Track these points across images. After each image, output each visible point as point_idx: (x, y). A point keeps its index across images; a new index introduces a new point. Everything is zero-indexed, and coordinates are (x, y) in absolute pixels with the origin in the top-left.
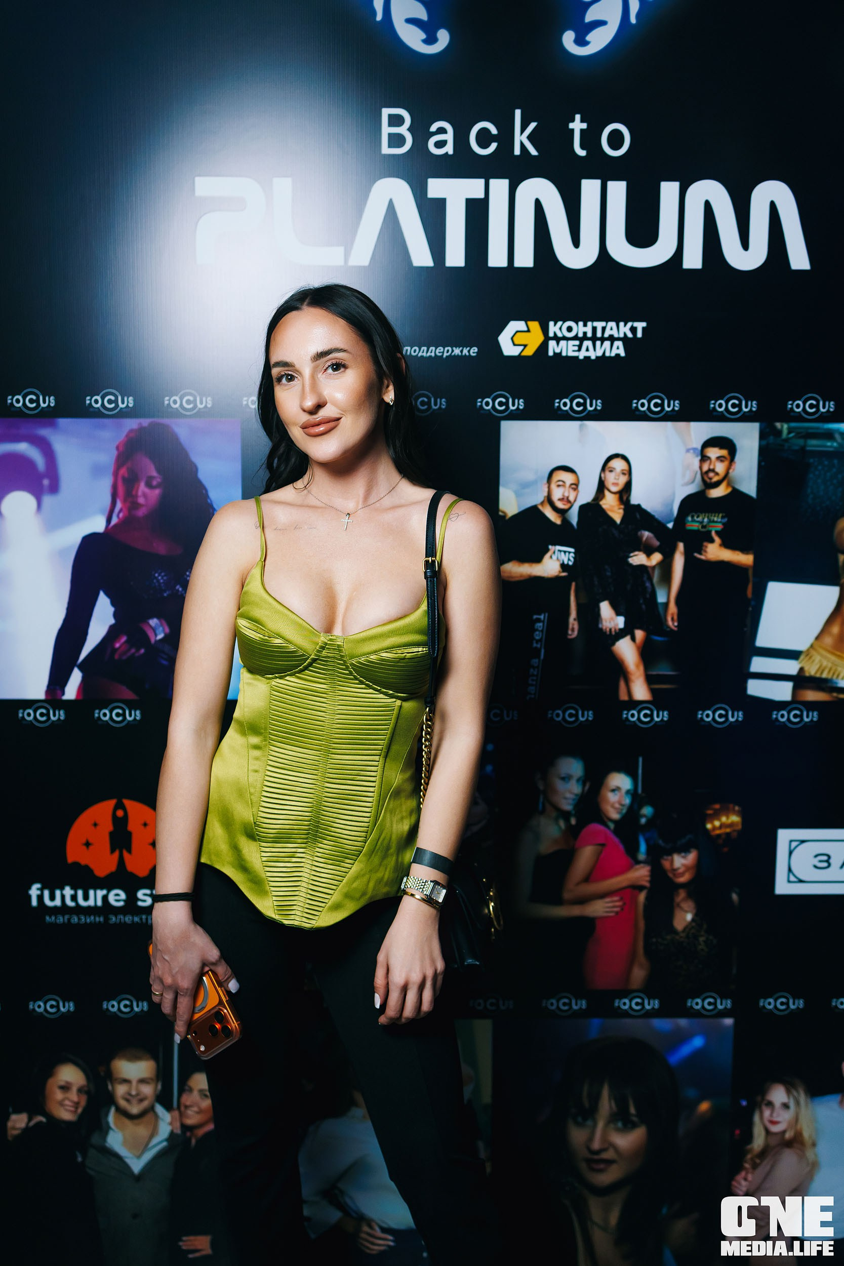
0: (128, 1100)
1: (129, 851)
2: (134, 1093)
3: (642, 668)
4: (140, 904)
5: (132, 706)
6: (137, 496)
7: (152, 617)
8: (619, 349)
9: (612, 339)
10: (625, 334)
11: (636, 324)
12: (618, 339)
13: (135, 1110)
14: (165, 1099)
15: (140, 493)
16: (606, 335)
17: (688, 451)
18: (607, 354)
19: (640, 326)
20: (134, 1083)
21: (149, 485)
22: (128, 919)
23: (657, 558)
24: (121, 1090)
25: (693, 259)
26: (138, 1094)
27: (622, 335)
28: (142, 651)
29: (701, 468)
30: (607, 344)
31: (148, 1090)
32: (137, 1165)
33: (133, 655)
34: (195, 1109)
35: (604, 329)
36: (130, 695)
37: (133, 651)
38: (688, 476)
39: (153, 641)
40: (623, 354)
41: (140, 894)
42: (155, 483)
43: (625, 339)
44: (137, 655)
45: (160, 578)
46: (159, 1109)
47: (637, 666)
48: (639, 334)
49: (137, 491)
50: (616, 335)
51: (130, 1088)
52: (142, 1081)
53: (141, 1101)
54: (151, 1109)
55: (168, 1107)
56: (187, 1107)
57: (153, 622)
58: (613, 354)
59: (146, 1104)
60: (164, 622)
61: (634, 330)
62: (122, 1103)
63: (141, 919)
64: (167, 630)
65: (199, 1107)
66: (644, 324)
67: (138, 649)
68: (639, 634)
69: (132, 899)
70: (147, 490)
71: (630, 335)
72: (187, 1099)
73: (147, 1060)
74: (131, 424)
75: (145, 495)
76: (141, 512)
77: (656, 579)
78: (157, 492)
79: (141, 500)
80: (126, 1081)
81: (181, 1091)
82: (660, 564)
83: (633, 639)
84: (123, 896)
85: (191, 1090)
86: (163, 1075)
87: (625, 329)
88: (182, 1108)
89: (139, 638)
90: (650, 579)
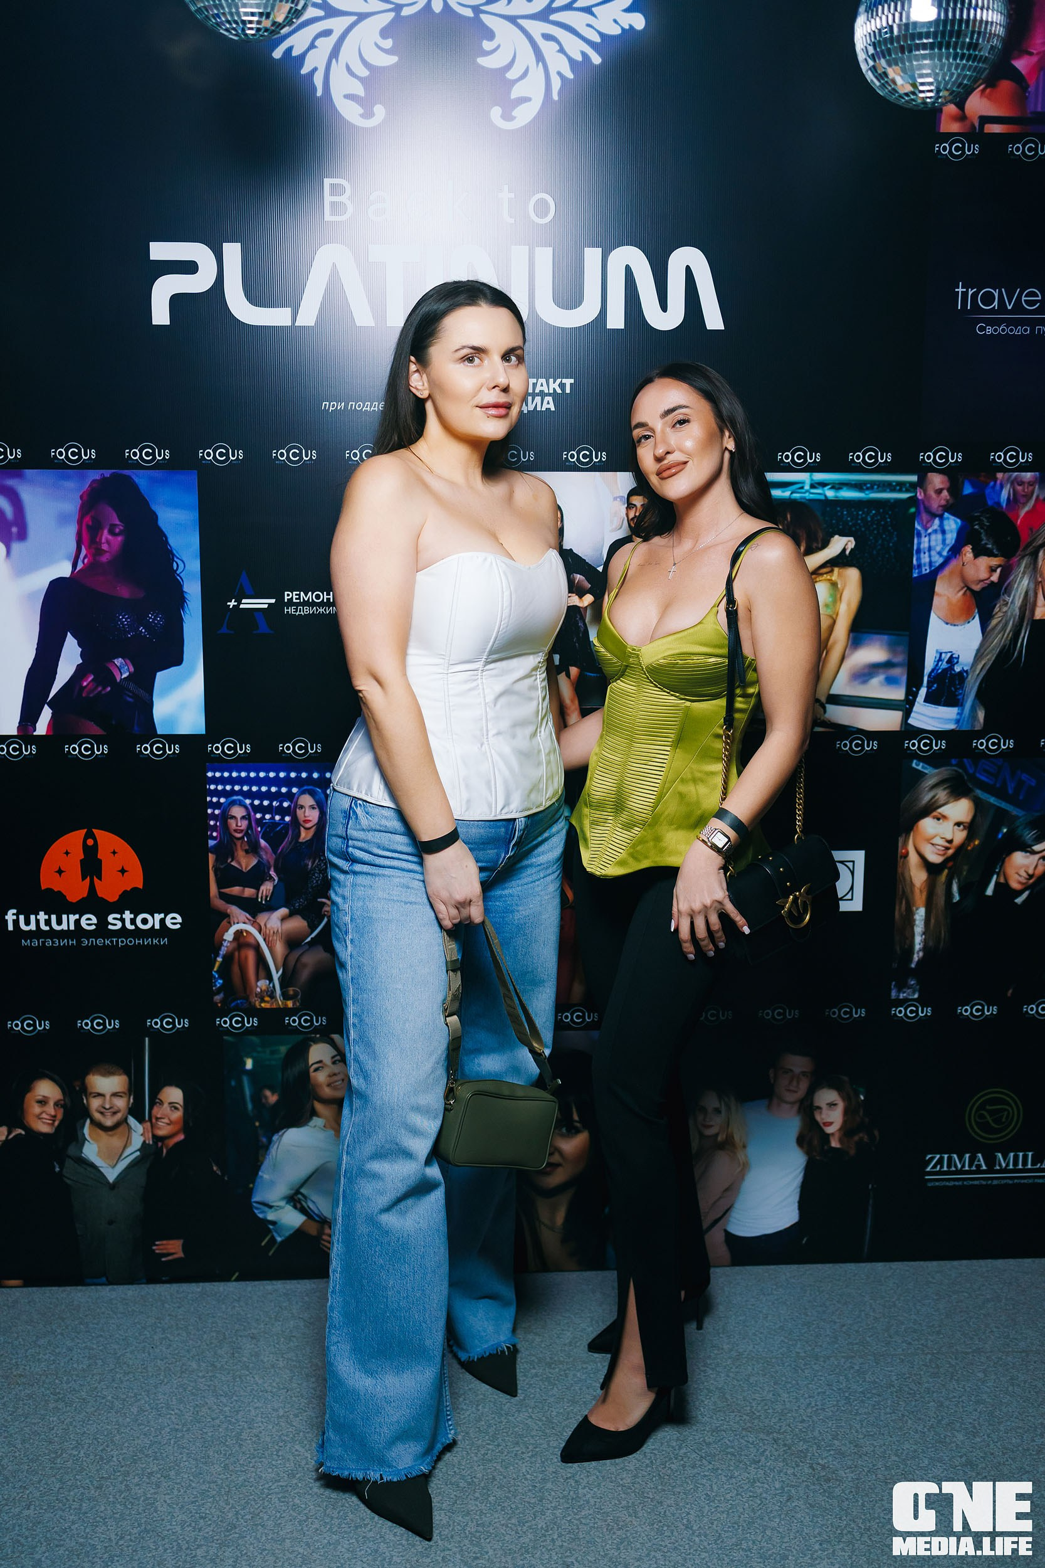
0: (102, 1113)
1: (100, 878)
2: (107, 1106)
3: (577, 702)
4: (110, 927)
5: (100, 741)
6: (100, 543)
7: (117, 657)
8: (549, 404)
9: (542, 394)
10: (554, 389)
11: (564, 381)
12: (549, 395)
13: (109, 1122)
14: (137, 1111)
15: (103, 540)
16: (537, 391)
17: (615, 499)
18: (539, 409)
19: (568, 382)
20: (108, 1097)
21: (112, 532)
22: (100, 942)
23: (588, 599)
24: (95, 1103)
25: (616, 320)
26: (110, 1108)
27: (551, 391)
28: (109, 689)
29: (627, 515)
30: (538, 399)
31: (121, 1103)
32: (111, 1175)
33: (101, 691)
34: (166, 1121)
35: (535, 385)
36: (98, 731)
37: (100, 689)
38: (616, 522)
39: (118, 680)
40: (553, 409)
41: (110, 918)
42: (117, 530)
43: (554, 395)
44: (103, 692)
45: (124, 620)
46: (132, 1121)
47: (572, 701)
48: (568, 391)
49: (101, 539)
50: (546, 391)
51: (104, 1102)
52: (115, 1095)
53: (115, 1113)
54: (125, 1121)
55: (141, 1120)
56: (157, 1119)
57: (118, 662)
58: (544, 409)
59: (119, 1116)
60: (128, 661)
61: (562, 386)
62: (97, 1116)
63: (112, 942)
64: (132, 669)
65: (169, 1119)
66: (572, 381)
67: (104, 688)
68: (574, 671)
69: (103, 923)
70: (110, 537)
71: (559, 391)
72: (157, 1111)
73: (120, 1075)
74: (94, 475)
75: (108, 542)
76: (105, 559)
77: (587, 619)
78: (120, 538)
79: (105, 547)
80: (100, 1095)
81: (152, 1104)
82: (592, 604)
83: (568, 675)
84: (94, 920)
85: (161, 1103)
86: (135, 1088)
87: (554, 386)
88: (154, 1120)
89: (105, 677)
90: (583, 619)
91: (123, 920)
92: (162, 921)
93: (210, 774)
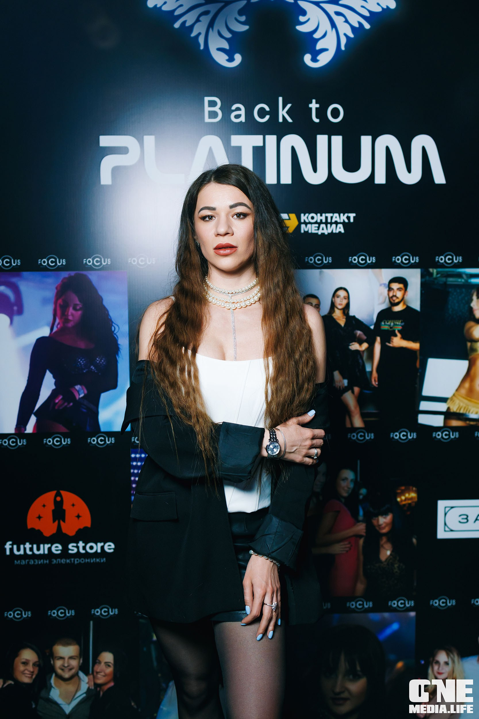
0: (62, 670)
1: (64, 521)
2: (66, 665)
3: (358, 409)
4: (70, 552)
5: (65, 436)
6: (68, 315)
7: (77, 384)
8: (340, 229)
9: (336, 223)
10: (344, 220)
11: (350, 215)
12: (340, 223)
13: (67, 675)
14: (84, 668)
15: (70, 314)
16: (333, 221)
17: (381, 285)
18: (334, 232)
19: (352, 215)
20: (66, 659)
21: (75, 309)
22: (63, 561)
23: (365, 346)
24: (58, 663)
25: (380, 179)
26: (68, 666)
27: (342, 221)
28: (71, 404)
29: (388, 295)
30: (334, 226)
31: (74, 663)
32: (68, 709)
33: (66, 406)
34: (103, 674)
35: (332, 218)
36: (64, 430)
37: (66, 404)
38: (382, 299)
39: (77, 398)
40: (343, 231)
41: (70, 546)
42: (78, 308)
43: (344, 223)
44: (68, 406)
45: (82, 362)
46: (81, 674)
47: (355, 408)
48: (352, 220)
49: (68, 313)
50: (339, 221)
51: (64, 663)
52: (71, 658)
53: (71, 669)
54: (77, 674)
55: (87, 673)
56: (97, 673)
57: (78, 387)
58: (337, 232)
59: (73, 671)
60: (84, 387)
61: (348, 218)
62: (59, 671)
63: (71, 561)
64: (86, 392)
65: (105, 673)
66: (354, 215)
67: (69, 403)
68: (356, 389)
69: (65, 549)
70: (74, 312)
71: (346, 221)
72: (97, 668)
73: (74, 645)
74: (65, 274)
75: (72, 315)
76: (70, 325)
77: (365, 357)
78: (80, 313)
79: (70, 318)
80: (62, 658)
81: (94, 663)
82: (367, 349)
83: (353, 392)
84: (60, 547)
85: (100, 663)
86: (83, 654)
87: (343, 218)
88: (95, 674)
89: (69, 396)
90: (362, 358)
91: (78, 547)
92: (102, 547)
93: (133, 456)
